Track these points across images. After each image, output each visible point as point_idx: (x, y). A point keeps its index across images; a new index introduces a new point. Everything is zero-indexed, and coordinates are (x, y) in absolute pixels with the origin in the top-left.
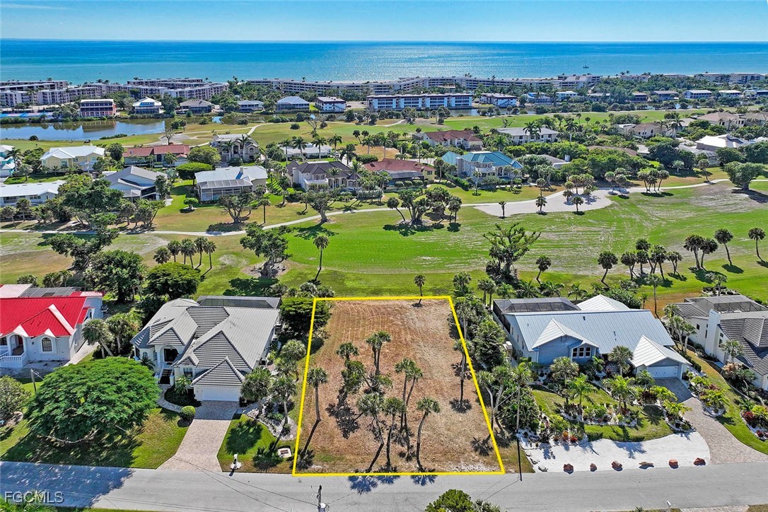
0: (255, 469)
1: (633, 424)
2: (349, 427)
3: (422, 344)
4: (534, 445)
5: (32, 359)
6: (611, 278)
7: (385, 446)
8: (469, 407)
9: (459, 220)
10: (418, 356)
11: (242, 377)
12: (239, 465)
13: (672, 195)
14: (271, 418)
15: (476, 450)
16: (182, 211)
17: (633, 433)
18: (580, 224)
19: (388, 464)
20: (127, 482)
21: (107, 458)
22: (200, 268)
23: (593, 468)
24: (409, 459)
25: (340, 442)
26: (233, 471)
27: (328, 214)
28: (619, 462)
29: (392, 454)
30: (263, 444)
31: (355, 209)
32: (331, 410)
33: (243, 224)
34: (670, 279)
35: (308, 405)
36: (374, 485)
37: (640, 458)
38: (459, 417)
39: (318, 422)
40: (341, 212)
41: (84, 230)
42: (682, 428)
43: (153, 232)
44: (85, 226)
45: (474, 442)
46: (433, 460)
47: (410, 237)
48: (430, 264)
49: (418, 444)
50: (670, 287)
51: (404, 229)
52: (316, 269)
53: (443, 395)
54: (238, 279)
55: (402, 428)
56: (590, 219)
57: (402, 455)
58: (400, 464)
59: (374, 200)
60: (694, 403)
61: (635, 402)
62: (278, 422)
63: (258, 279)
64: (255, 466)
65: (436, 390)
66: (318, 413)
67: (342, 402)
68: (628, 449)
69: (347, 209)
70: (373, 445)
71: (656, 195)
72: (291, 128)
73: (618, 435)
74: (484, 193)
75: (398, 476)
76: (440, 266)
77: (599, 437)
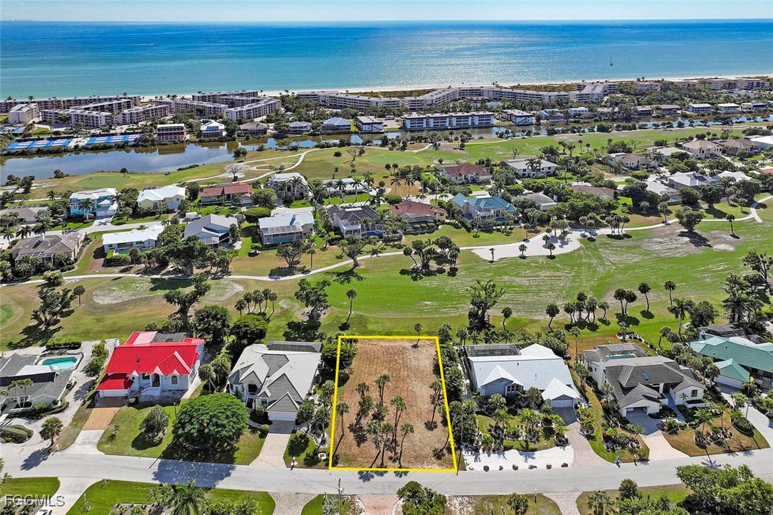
0: (305, 466)
1: (534, 439)
2: (361, 439)
3: (413, 379)
4: (470, 453)
5: (165, 389)
6: (556, 323)
7: (381, 452)
8: (436, 427)
9: (459, 264)
10: (410, 388)
11: (298, 406)
12: (296, 463)
13: (631, 237)
14: (315, 433)
15: (435, 456)
16: (250, 255)
17: (532, 446)
18: (549, 269)
19: (382, 464)
20: (233, 473)
21: (220, 458)
22: (266, 312)
23: (501, 468)
24: (394, 461)
25: (355, 449)
26: (293, 467)
27: (359, 258)
28: (517, 465)
29: (385, 458)
30: (309, 450)
31: (380, 252)
32: (352, 428)
33: (295, 268)
34: (599, 323)
35: (337, 424)
36: (373, 477)
37: (531, 462)
38: (429, 433)
39: (343, 436)
40: (369, 256)
41: (180, 275)
42: (562, 443)
43: (230, 277)
44: (180, 271)
45: (434, 451)
46: (409, 462)
47: (419, 282)
48: (429, 309)
49: (401, 452)
50: (595, 331)
51: (415, 274)
52: (347, 313)
53: (421, 418)
54: (293, 322)
55: (393, 441)
56: (559, 263)
57: (391, 458)
58: (389, 464)
59: (395, 243)
60: (576, 426)
61: (539, 425)
62: (319, 436)
63: (307, 322)
64: (305, 464)
65: (418, 414)
66: (343, 430)
67: (358, 423)
68: (526, 457)
69: (374, 252)
70: (375, 452)
71: (618, 237)
72: (335, 155)
73: (522, 447)
74: (483, 235)
75: (387, 472)
76: (436, 310)
77: (511, 448)
